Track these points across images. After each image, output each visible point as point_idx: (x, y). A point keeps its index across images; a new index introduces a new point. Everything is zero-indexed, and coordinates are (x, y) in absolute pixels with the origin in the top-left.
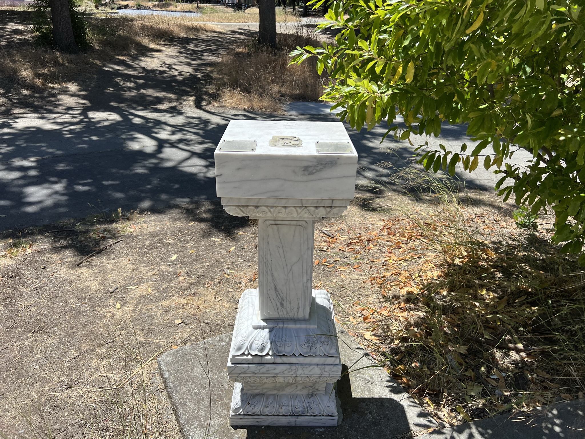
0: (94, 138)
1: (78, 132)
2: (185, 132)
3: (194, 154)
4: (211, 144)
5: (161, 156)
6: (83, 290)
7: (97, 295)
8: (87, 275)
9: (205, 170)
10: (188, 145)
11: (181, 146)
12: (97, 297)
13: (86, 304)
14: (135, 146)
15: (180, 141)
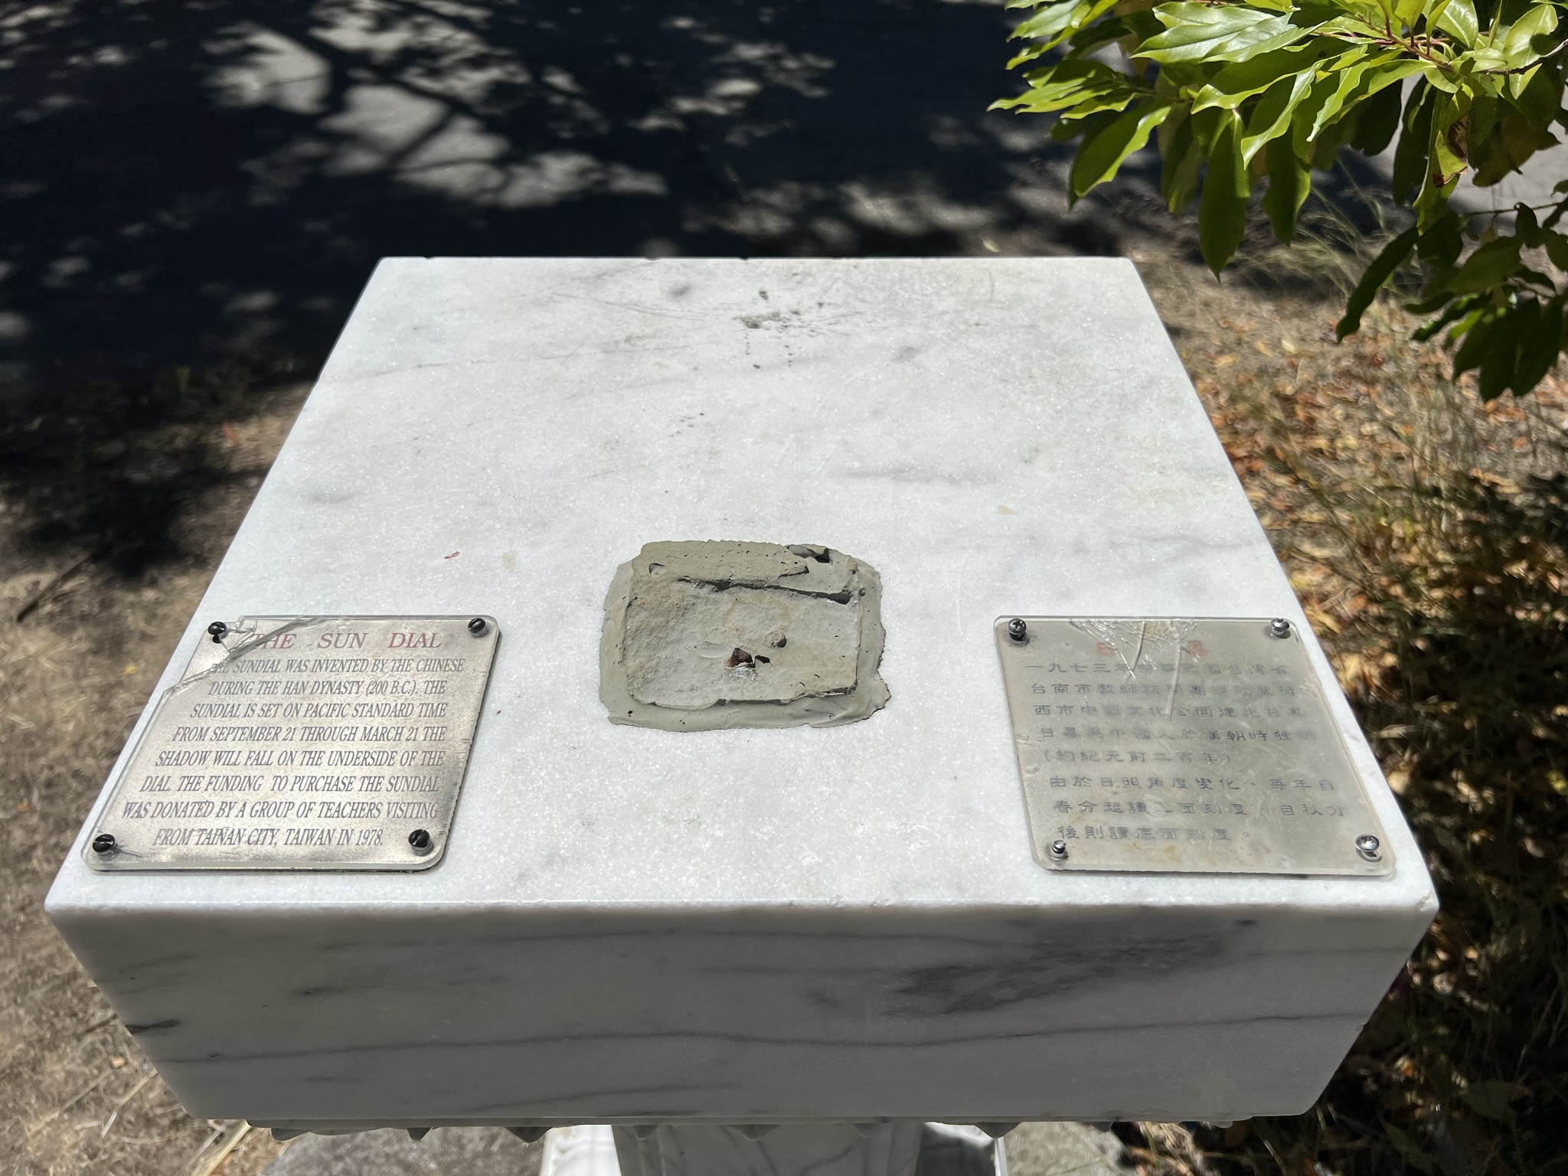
0: (111, 56)
1: (59, 30)
2: (421, 19)
3: (455, 106)
4: (512, 68)
5: (343, 122)
6: (28, 738)
7: (76, 764)
8: (48, 665)
9: (494, 178)
10: (434, 73)
11: (414, 76)
12: (76, 774)
13: (32, 810)
14: (249, 84)
15: (408, 56)
